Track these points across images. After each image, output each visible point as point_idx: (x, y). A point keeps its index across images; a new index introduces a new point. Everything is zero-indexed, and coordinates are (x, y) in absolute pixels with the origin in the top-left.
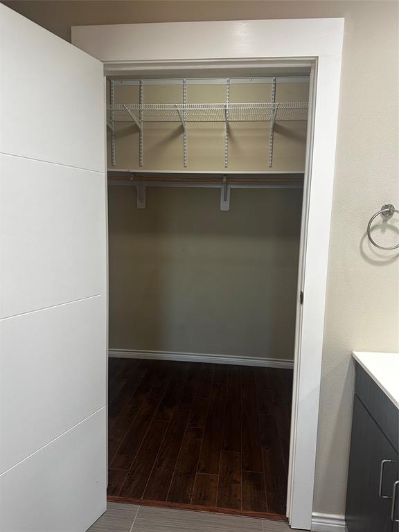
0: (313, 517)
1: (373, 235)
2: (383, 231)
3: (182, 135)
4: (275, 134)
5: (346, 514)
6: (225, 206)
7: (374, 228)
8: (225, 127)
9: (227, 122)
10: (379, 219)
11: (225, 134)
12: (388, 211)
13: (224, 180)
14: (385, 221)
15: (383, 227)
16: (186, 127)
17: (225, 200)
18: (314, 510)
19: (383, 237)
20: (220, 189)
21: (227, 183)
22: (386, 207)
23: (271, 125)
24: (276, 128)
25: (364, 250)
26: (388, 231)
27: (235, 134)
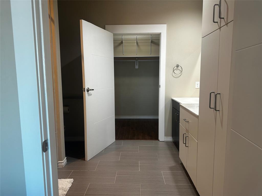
0: (165, 138)
1: (175, 71)
2: (177, 70)
3: (122, 44)
4: (152, 44)
5: (172, 137)
6: (137, 67)
7: (175, 70)
8: (136, 42)
9: (137, 40)
10: (176, 68)
11: (136, 44)
12: (178, 66)
13: (137, 59)
14: (177, 68)
15: (177, 69)
16: (123, 42)
17: (137, 65)
18: (165, 137)
19: (177, 72)
20: (135, 61)
21: (138, 60)
22: (177, 65)
23: (150, 41)
24: (152, 42)
25: (173, 75)
26: (178, 70)
27: (139, 44)
